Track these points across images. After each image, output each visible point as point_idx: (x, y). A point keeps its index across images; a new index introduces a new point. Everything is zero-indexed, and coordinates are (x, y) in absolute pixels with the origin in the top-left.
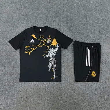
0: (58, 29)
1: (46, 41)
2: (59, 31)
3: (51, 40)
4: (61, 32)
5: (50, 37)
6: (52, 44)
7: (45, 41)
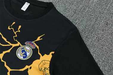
0: (80, 28)
1: (16, 48)
2: (84, 36)
3: (35, 51)
4: (88, 43)
5: (39, 39)
6: (27, 67)
7: (14, 45)
